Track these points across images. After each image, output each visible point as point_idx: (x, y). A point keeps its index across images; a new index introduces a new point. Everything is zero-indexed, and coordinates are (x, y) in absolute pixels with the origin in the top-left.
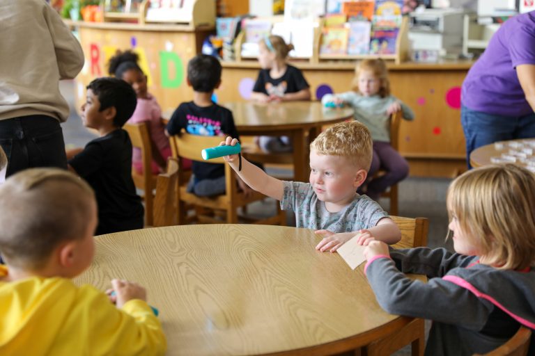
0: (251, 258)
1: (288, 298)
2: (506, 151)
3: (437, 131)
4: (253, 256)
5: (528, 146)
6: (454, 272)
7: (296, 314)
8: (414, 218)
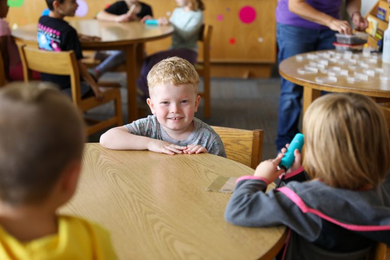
0: (116, 181)
1: (161, 227)
2: (306, 62)
3: (232, 41)
4: (118, 178)
5: (322, 58)
6: (291, 186)
7: (173, 248)
8: (252, 130)
